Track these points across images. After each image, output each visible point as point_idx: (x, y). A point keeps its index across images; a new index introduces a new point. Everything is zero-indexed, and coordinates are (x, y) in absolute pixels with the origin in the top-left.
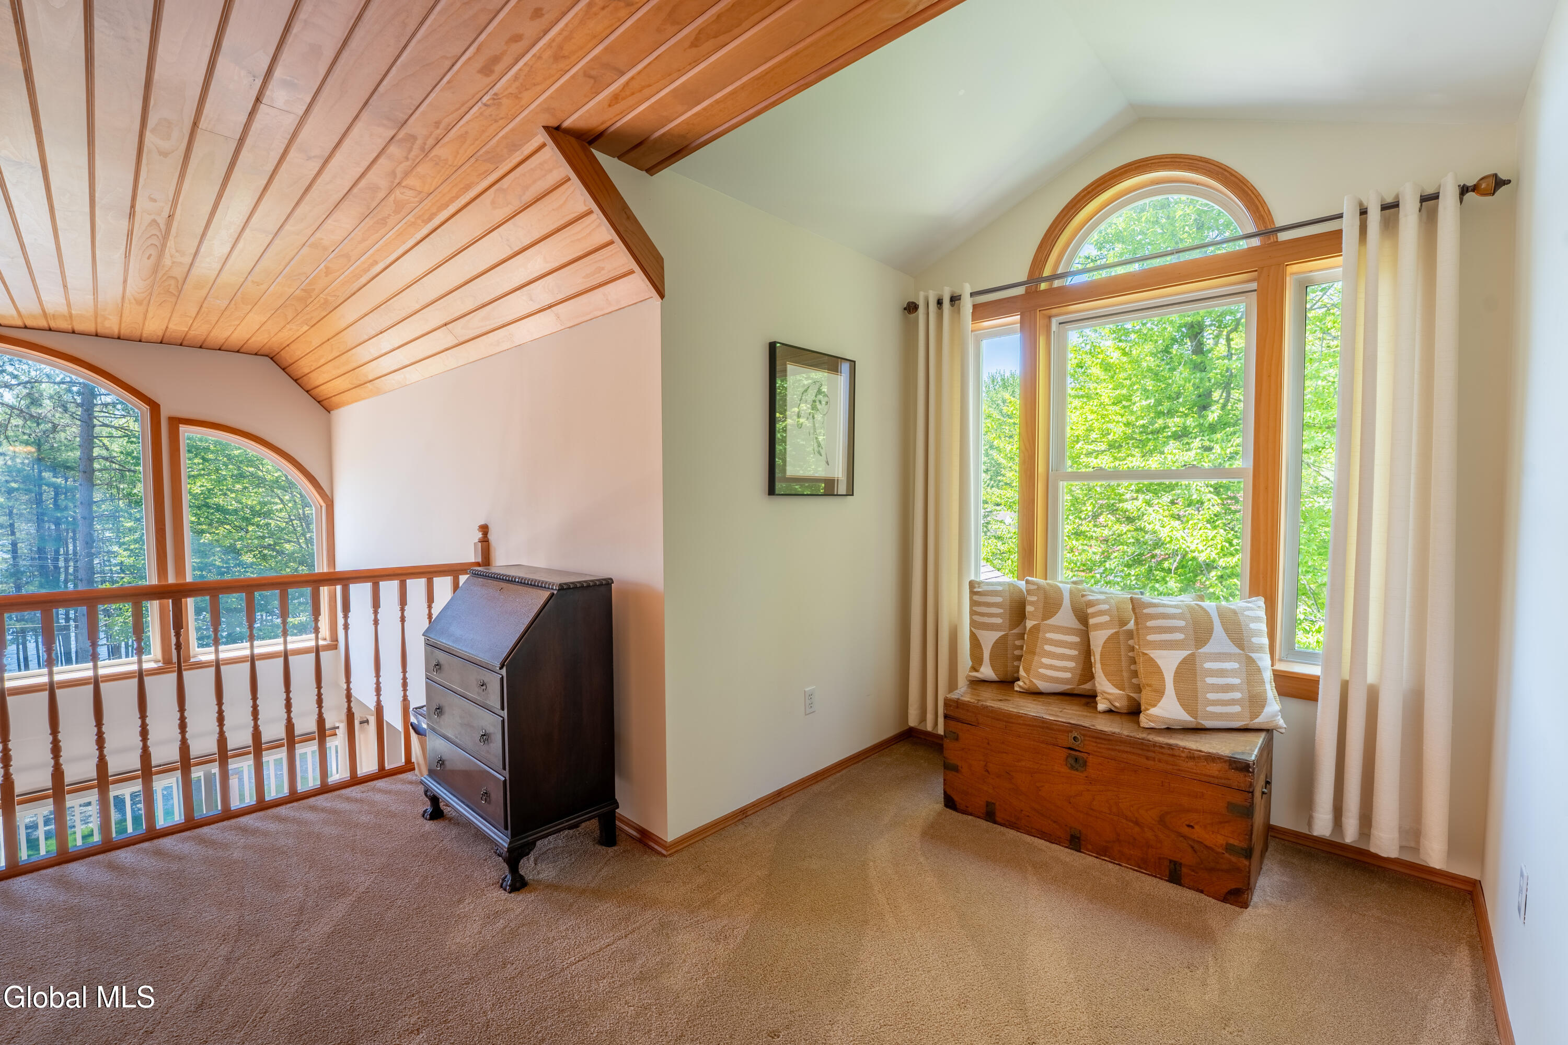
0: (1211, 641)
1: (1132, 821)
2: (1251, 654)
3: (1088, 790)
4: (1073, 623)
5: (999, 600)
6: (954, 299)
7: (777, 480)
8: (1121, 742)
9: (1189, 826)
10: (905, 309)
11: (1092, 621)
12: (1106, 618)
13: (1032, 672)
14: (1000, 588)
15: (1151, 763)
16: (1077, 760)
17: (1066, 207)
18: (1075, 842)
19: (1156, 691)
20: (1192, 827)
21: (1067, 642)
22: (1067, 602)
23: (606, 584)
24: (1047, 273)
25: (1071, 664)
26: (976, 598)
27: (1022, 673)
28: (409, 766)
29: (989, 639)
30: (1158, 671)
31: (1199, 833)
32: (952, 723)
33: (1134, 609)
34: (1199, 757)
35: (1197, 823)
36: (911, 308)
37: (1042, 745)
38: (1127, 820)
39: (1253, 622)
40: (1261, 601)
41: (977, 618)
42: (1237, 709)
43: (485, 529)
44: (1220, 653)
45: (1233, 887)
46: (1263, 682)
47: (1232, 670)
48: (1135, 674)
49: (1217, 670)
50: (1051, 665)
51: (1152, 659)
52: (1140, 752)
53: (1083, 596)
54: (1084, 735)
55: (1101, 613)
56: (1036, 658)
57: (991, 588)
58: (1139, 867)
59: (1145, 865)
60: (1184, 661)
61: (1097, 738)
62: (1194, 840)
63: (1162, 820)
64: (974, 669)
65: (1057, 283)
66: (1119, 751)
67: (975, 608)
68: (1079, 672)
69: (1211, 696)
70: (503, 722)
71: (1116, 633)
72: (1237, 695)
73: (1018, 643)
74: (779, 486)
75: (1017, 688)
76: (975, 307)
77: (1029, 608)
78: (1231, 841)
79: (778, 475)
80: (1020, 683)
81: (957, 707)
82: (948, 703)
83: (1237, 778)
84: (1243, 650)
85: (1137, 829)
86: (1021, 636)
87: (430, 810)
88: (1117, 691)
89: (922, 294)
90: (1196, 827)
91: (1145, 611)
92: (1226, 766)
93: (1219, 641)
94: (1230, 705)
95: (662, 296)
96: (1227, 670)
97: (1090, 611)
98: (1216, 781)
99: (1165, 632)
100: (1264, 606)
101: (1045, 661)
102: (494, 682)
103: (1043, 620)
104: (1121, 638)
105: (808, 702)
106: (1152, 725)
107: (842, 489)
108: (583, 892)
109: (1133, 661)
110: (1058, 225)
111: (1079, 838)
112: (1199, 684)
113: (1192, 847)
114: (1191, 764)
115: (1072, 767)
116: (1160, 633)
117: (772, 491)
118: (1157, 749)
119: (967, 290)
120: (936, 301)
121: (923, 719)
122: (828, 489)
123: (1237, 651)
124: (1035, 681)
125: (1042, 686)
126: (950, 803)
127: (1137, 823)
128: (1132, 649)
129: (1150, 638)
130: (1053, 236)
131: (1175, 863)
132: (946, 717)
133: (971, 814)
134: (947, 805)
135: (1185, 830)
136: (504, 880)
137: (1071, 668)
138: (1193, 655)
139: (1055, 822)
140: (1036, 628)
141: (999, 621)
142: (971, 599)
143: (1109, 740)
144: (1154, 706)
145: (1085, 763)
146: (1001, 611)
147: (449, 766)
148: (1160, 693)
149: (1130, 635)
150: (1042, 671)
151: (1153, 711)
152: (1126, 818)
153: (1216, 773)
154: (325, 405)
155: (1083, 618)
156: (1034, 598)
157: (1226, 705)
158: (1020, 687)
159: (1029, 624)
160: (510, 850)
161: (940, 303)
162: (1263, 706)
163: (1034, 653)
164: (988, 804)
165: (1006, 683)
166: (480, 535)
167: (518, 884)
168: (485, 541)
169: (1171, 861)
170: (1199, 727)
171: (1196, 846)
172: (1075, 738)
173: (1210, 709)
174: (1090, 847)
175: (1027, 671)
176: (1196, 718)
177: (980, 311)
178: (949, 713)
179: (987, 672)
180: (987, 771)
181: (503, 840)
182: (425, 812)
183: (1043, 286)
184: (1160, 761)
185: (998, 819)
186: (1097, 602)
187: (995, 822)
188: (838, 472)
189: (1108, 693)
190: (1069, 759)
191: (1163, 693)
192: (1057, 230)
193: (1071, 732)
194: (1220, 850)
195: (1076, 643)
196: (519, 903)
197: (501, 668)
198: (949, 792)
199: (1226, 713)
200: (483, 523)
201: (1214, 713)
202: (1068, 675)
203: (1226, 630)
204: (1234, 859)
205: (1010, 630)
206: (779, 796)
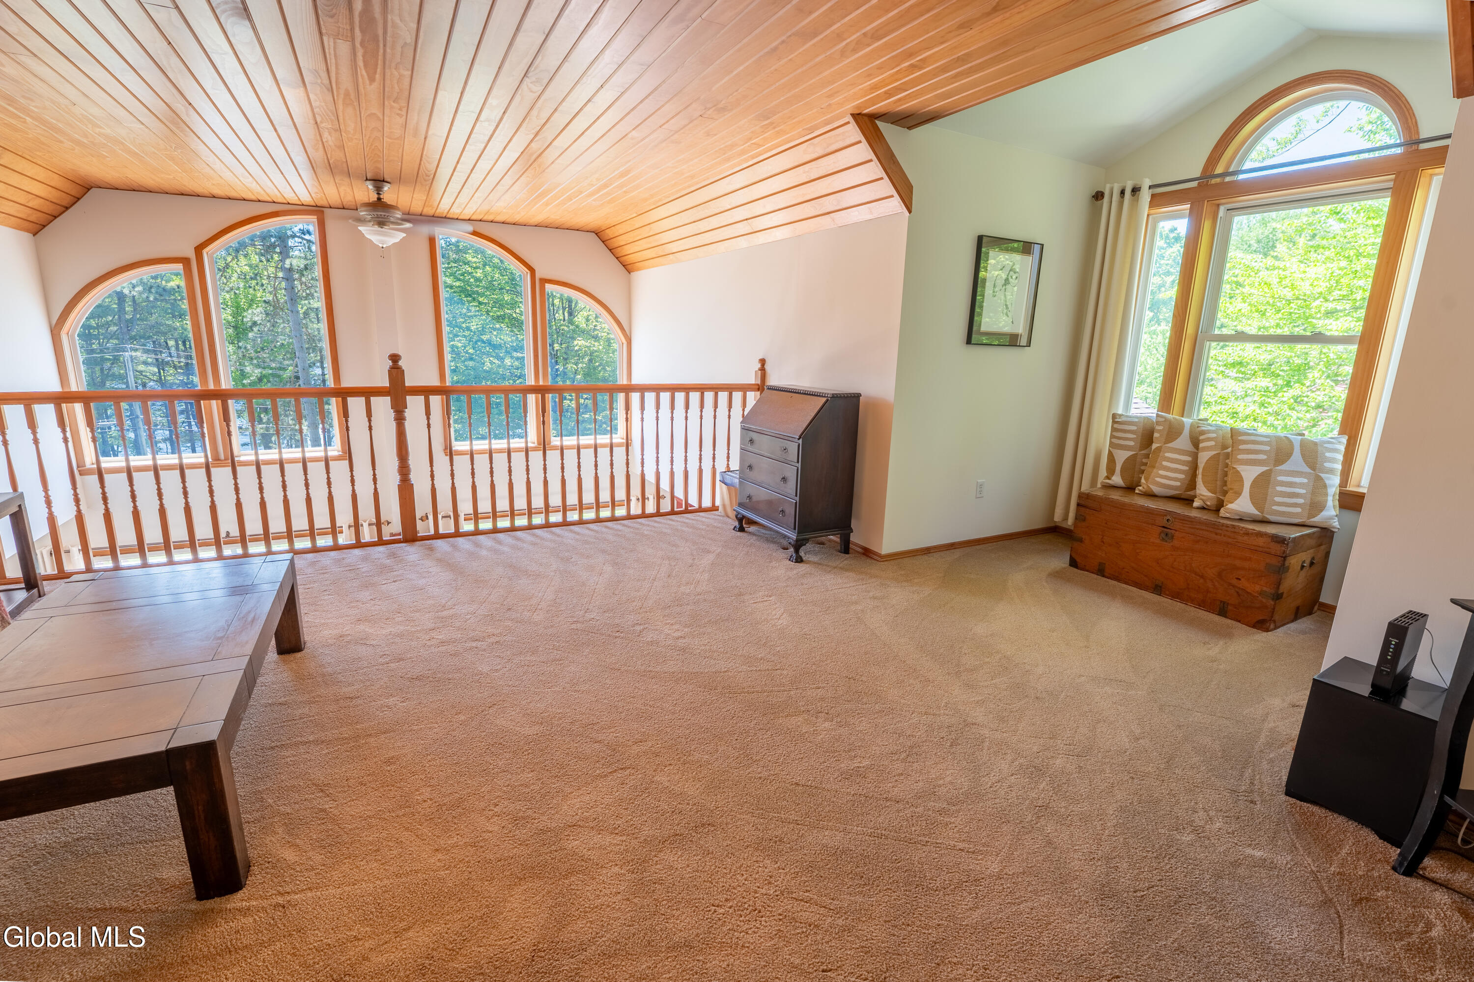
0: (1288, 462)
1: (1199, 576)
2: (1321, 474)
3: (1172, 555)
4: (1189, 447)
5: (1134, 428)
6: (1135, 190)
7: (973, 333)
8: (1200, 523)
9: (1237, 579)
10: (1093, 197)
11: (1201, 445)
12: (1213, 443)
13: (1150, 480)
14: (1136, 420)
15: (1218, 537)
16: (1166, 533)
17: (1243, 113)
18: (1158, 589)
19: (1236, 493)
20: (1240, 579)
21: (1180, 460)
22: (1186, 432)
23: (857, 396)
24: (1219, 170)
25: (1182, 476)
26: (1116, 426)
27: (1143, 481)
28: (714, 508)
29: (1122, 457)
30: (1240, 480)
31: (1244, 583)
32: (1083, 509)
33: (1232, 436)
34: (1252, 534)
35: (1243, 577)
36: (1098, 196)
37: (1144, 525)
38: (1195, 574)
39: (1329, 452)
40: (1344, 440)
41: (1114, 441)
42: (1299, 510)
43: (763, 362)
44: (1293, 471)
45: (1261, 618)
46: (1326, 495)
47: (1300, 484)
48: (1225, 483)
49: (1287, 482)
50: (1166, 476)
51: (1238, 472)
52: (1212, 530)
53: (1198, 427)
54: (1175, 518)
55: (1209, 439)
56: (1155, 470)
57: (1129, 419)
58: (1200, 606)
59: (1203, 605)
60: (1262, 474)
61: (1183, 520)
62: (1239, 588)
63: (1220, 575)
64: (1108, 478)
65: (1228, 179)
66: (1198, 529)
67: (1115, 434)
68: (1187, 482)
69: (1277, 499)
70: (798, 469)
71: (1218, 454)
72: (1301, 501)
73: (1144, 461)
74: (974, 338)
75: (1137, 491)
76: (1153, 196)
77: (1156, 435)
78: (1265, 589)
79: (975, 328)
80: (1140, 488)
81: (1087, 498)
82: (1081, 496)
83: (1277, 548)
84: (1314, 470)
85: (1202, 581)
86: (1147, 456)
87: (738, 526)
88: (1210, 494)
89: (1108, 186)
90: (1242, 579)
91: (1239, 438)
92: (1269, 540)
93: (1296, 461)
94: (1293, 507)
95: (910, 212)
96: (1296, 483)
97: (1201, 438)
98: (1261, 549)
99: (1252, 453)
100: (1345, 442)
101: (1161, 472)
102: (793, 449)
103: (1165, 444)
104: (1221, 457)
105: (979, 489)
106: (1228, 515)
107: (1024, 342)
108: (835, 568)
109: (1226, 474)
110: (1234, 128)
111: (1161, 587)
112: (1270, 490)
113: (1237, 592)
114: (1246, 538)
115: (1163, 539)
116: (1248, 454)
117: (969, 341)
118: (1224, 528)
119: (1146, 183)
120: (1119, 192)
121: (1066, 518)
122: (1012, 341)
123: (1308, 470)
124: (1151, 486)
125: (1156, 489)
126: (1073, 563)
127: (1202, 577)
128: (1227, 465)
129: (1240, 457)
130: (1229, 138)
131: (1224, 603)
132: (1078, 505)
133: (1087, 571)
134: (1071, 565)
135: (1235, 582)
136: (791, 557)
137: (1181, 479)
138: (1270, 470)
139: (1146, 576)
140: (1159, 449)
141: (1132, 443)
142: (1112, 426)
143: (1192, 522)
144: (1232, 503)
145: (1173, 537)
146: (1135, 436)
147: (754, 499)
148: (1238, 494)
149: (1227, 456)
150: (1158, 479)
151: (1230, 506)
152: (1196, 574)
153: (1261, 544)
154: (628, 268)
155: (1195, 442)
156: (1160, 428)
157: (1289, 506)
158: (1140, 490)
159: (1154, 446)
160: (797, 541)
161: (1123, 192)
162: (1322, 511)
163: (1154, 467)
164: (1100, 564)
165: (1130, 488)
166: (759, 366)
167: (799, 560)
168: (763, 369)
169: (1221, 602)
170: (1265, 520)
171: (1240, 592)
172: (1168, 520)
173: (1274, 508)
174: (1167, 593)
175: (1147, 479)
176: (1262, 513)
177: (1158, 200)
178: (1082, 503)
179: (1117, 480)
180: (1103, 542)
181: (793, 536)
182: (735, 527)
183: (1214, 181)
184: (1224, 536)
185: (1106, 574)
186: (1209, 432)
187: (1104, 576)
188: (1020, 328)
189: (1203, 496)
190: (1162, 535)
191: (1240, 494)
192: (1233, 132)
193: (1166, 516)
194: (1256, 595)
195: (1188, 462)
196: (802, 568)
197: (799, 439)
198: (1074, 556)
199: (1289, 512)
200: (761, 358)
201: (1278, 511)
202: (1178, 484)
203: (1303, 456)
204: (1264, 600)
205: (1140, 450)
206: (952, 546)
